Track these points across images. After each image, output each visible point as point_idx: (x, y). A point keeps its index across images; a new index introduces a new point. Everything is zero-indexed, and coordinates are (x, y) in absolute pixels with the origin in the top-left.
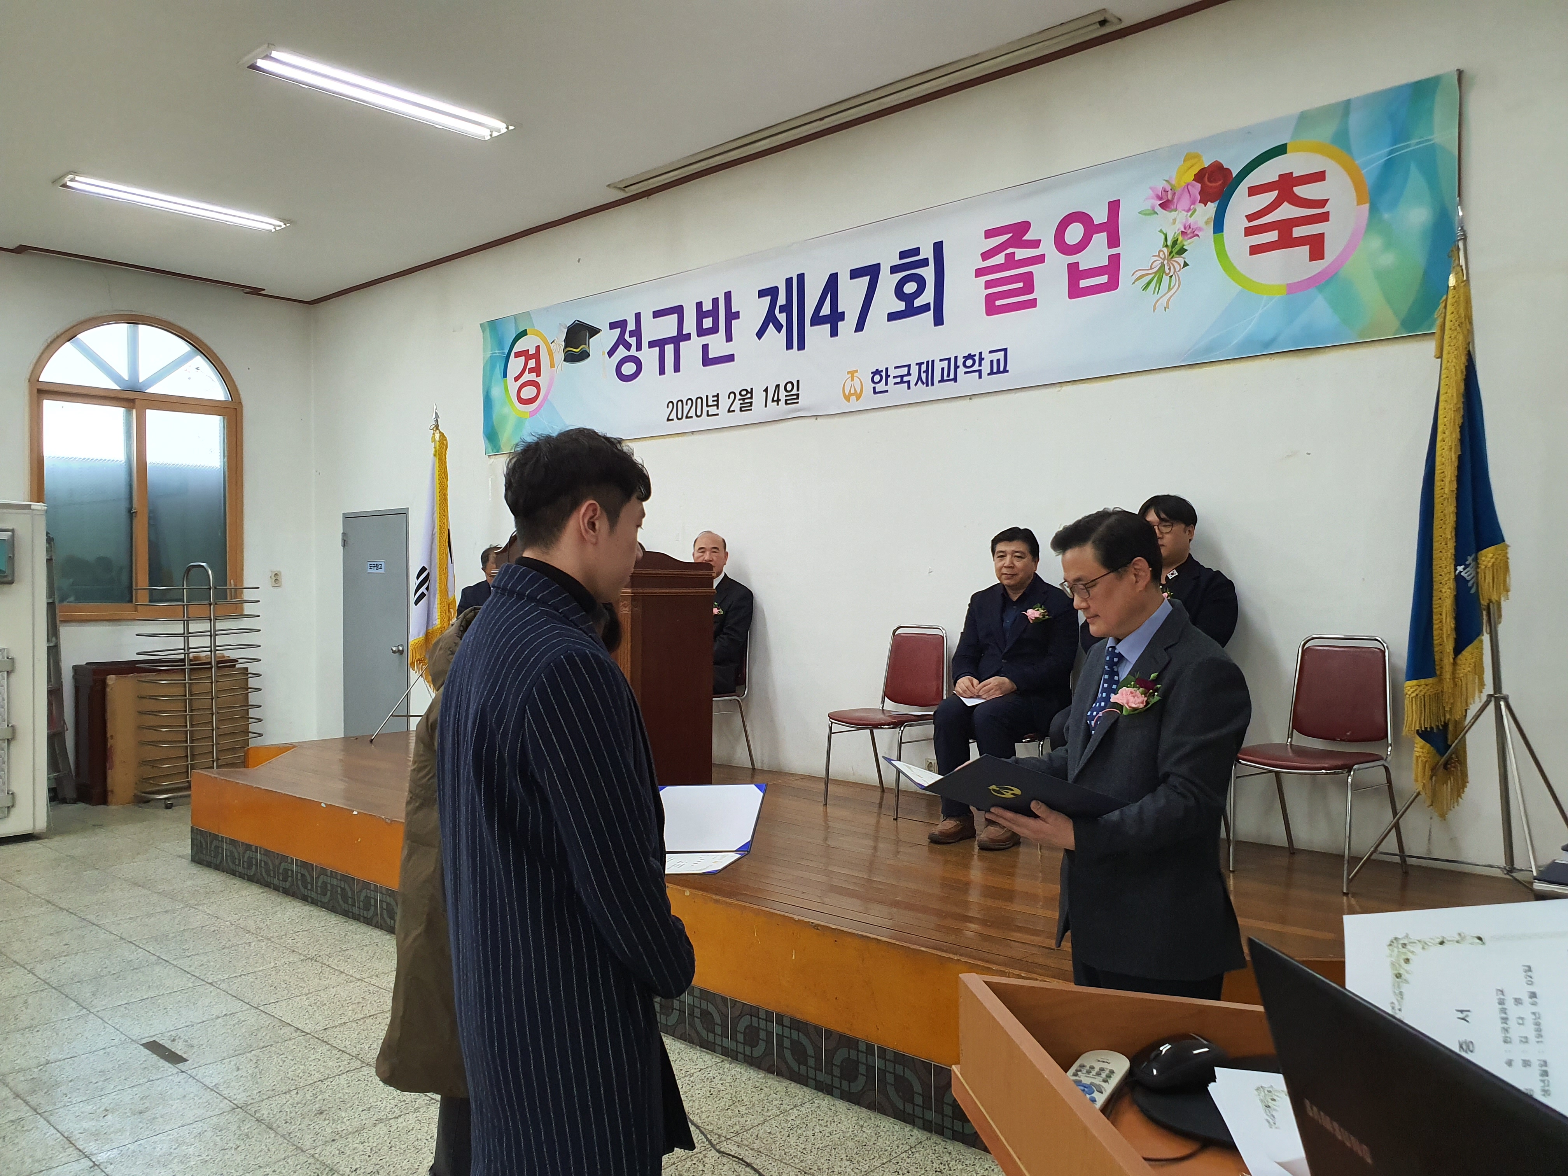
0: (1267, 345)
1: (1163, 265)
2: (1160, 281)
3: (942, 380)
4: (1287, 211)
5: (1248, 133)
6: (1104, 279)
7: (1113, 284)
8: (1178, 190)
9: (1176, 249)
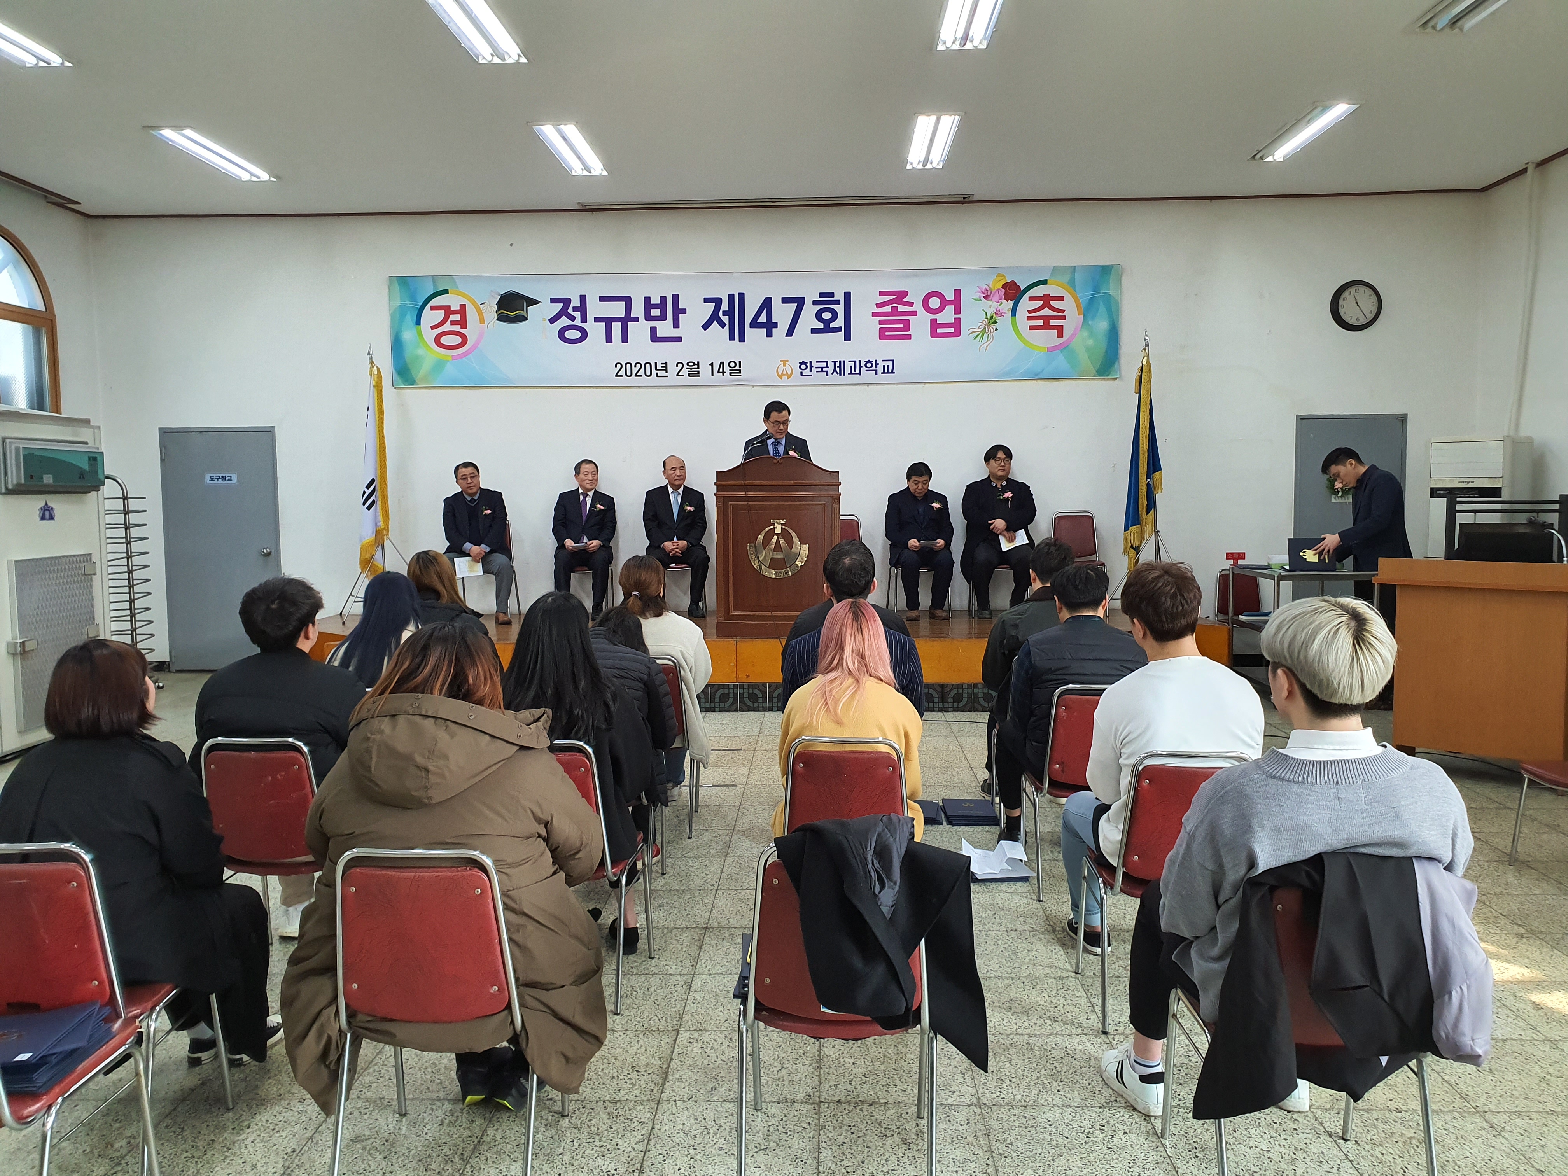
0: (1037, 375)
1: (985, 328)
2: (983, 336)
3: (851, 373)
4: (1046, 312)
5: (1030, 270)
6: (952, 330)
7: (957, 333)
8: (993, 291)
9: (992, 321)
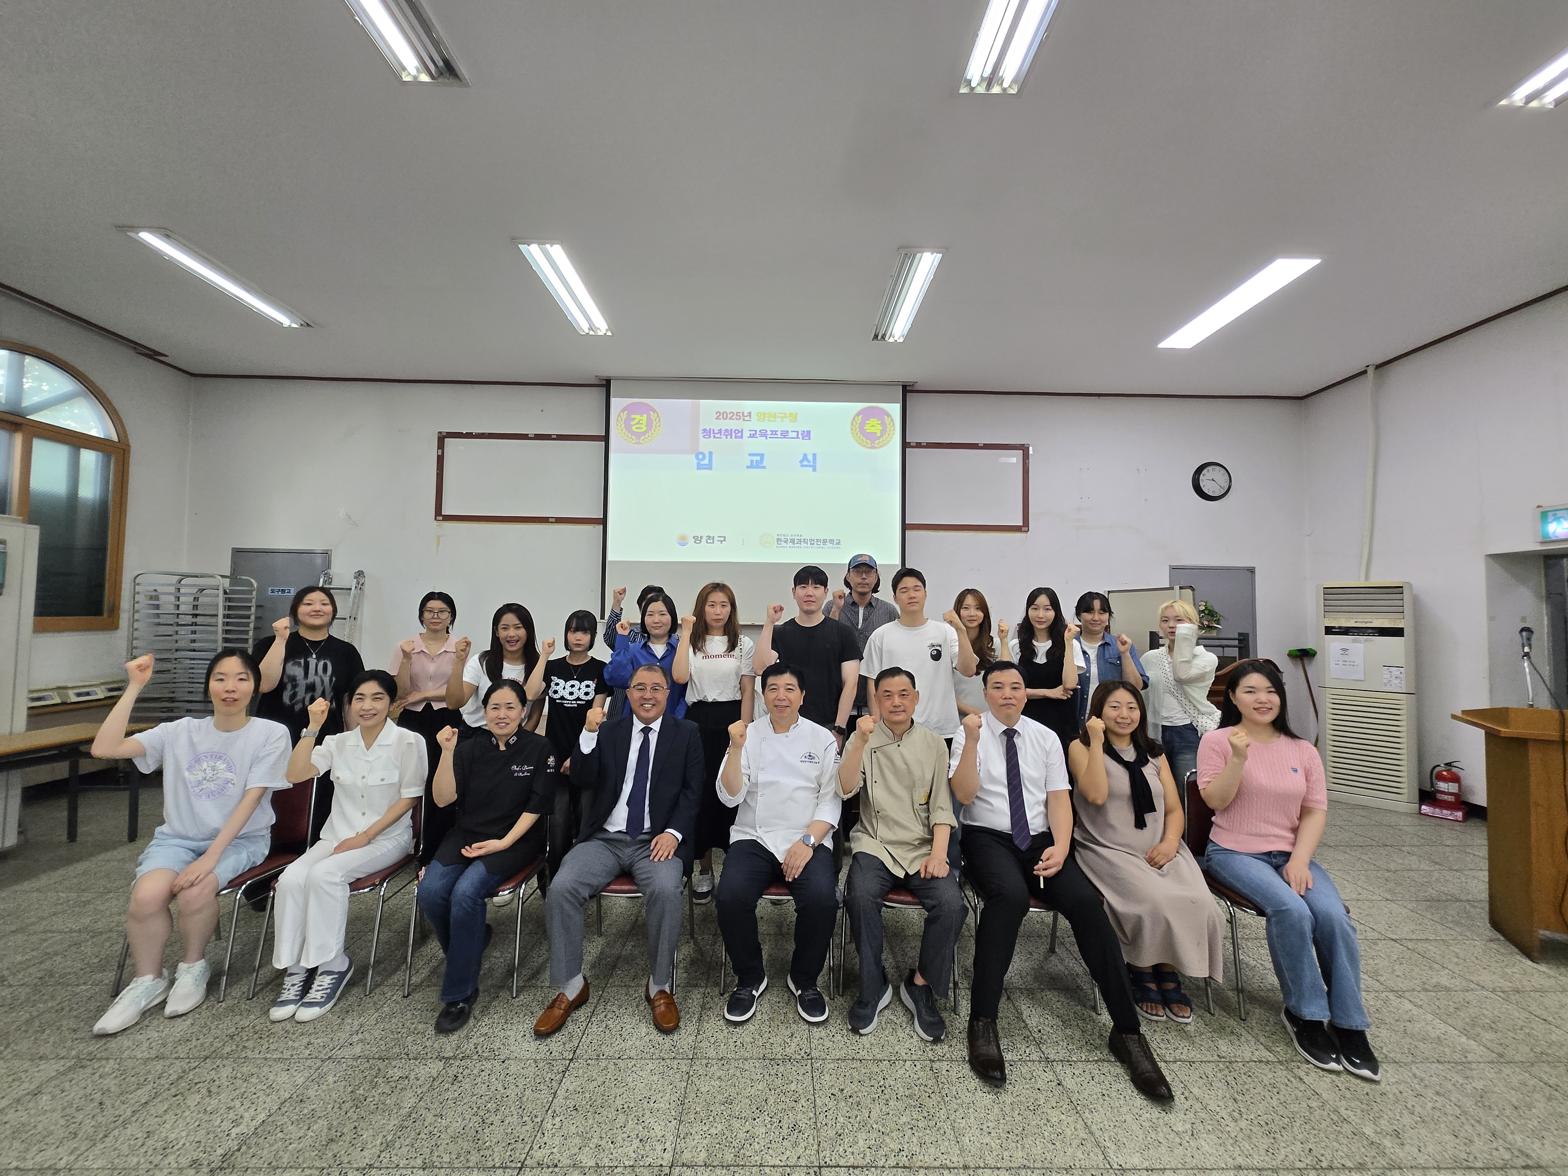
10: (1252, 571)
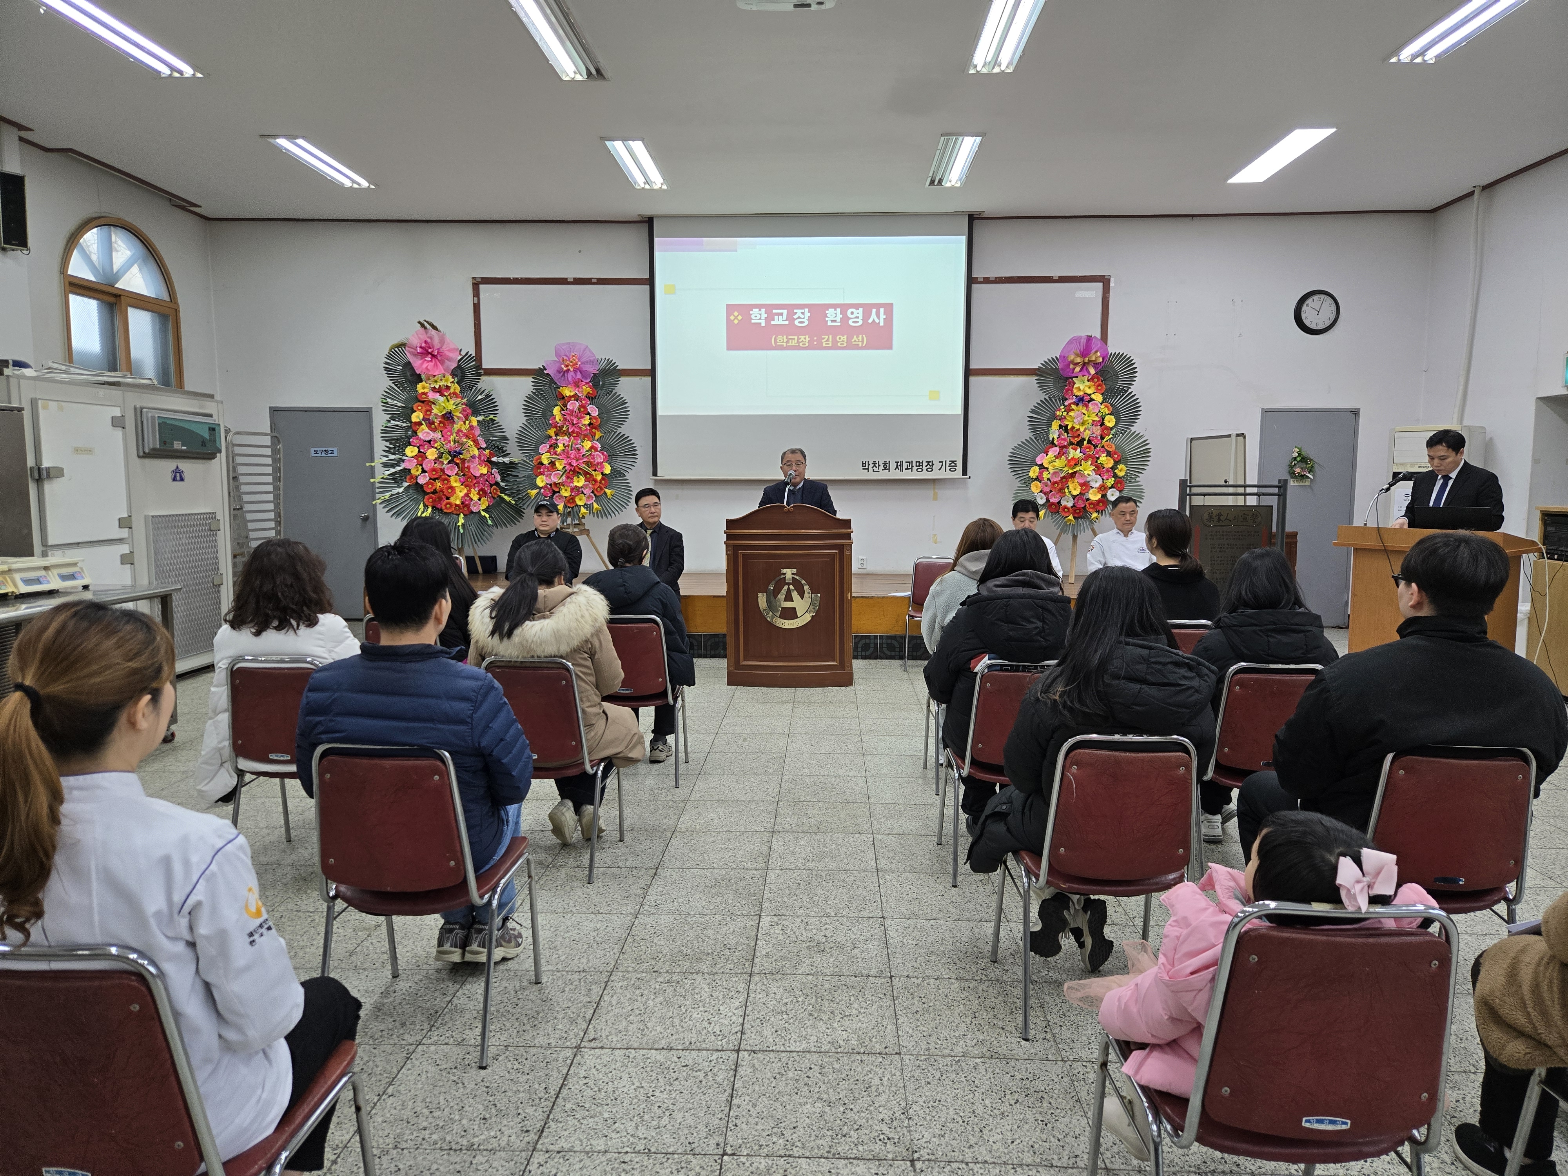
10: (1356, 413)
